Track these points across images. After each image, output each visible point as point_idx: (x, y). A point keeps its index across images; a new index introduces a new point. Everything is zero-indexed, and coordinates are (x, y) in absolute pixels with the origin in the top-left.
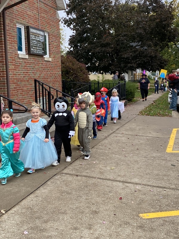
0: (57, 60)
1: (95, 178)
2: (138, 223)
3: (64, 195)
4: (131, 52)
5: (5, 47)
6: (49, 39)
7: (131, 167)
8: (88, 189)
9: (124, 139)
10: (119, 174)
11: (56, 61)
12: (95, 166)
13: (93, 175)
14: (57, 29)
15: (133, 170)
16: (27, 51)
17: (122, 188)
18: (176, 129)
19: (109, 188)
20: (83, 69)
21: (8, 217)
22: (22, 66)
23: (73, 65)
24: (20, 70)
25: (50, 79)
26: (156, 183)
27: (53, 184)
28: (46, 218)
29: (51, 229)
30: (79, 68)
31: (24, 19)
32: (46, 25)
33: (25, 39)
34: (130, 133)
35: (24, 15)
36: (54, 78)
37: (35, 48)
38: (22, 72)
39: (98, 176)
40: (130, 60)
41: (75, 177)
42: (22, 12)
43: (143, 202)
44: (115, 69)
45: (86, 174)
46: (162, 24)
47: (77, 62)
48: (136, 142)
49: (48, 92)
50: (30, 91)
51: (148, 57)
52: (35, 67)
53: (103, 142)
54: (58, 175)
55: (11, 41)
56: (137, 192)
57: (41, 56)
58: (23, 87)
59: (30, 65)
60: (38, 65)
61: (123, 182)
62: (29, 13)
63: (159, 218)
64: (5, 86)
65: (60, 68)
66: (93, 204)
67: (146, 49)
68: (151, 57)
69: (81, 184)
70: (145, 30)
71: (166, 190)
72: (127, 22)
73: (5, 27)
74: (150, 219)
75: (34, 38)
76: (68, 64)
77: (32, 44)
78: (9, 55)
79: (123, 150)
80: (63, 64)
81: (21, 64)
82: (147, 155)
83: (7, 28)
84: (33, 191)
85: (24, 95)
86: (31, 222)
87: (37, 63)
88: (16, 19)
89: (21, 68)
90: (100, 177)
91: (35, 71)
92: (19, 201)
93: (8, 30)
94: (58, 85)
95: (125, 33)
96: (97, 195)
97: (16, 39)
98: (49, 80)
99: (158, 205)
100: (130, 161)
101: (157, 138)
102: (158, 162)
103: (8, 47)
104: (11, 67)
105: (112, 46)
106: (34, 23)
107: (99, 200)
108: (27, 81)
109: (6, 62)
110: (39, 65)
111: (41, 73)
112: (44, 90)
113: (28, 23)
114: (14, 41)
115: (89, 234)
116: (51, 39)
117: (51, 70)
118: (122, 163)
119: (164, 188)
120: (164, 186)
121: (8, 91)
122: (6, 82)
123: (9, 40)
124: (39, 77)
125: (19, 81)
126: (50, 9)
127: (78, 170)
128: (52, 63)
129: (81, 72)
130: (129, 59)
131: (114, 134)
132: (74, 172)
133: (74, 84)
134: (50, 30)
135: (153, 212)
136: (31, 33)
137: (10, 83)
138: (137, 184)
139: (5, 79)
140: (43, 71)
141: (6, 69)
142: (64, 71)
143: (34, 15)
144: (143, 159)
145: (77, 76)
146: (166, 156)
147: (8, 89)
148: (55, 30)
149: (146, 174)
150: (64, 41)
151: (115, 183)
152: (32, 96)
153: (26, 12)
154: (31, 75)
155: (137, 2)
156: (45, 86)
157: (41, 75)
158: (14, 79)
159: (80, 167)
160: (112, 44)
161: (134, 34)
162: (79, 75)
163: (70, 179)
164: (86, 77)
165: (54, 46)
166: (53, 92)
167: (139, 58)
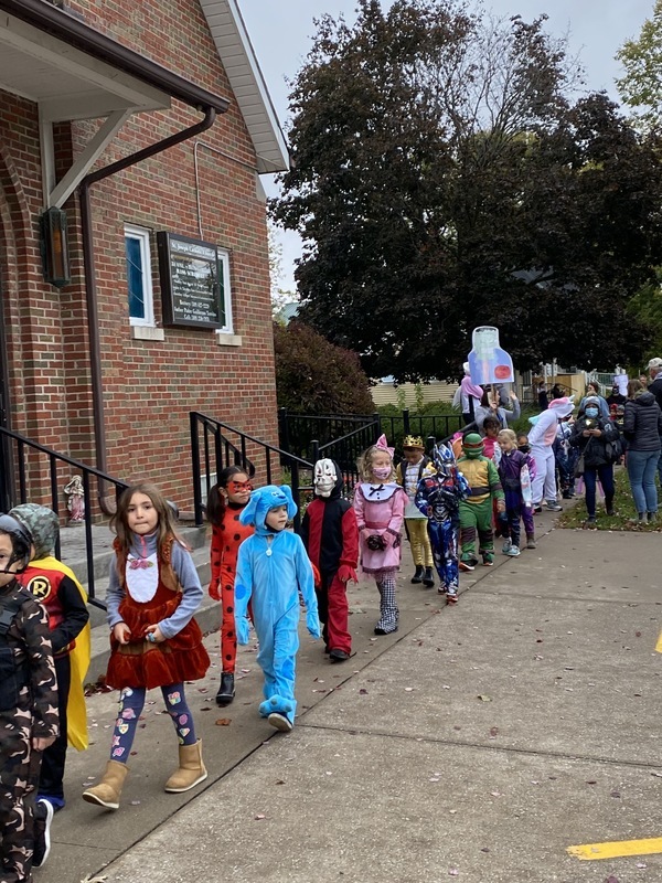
0: (260, 341)
1: (414, 739)
2: (563, 872)
3: (315, 793)
4: (518, 304)
5: (90, 305)
6: (232, 272)
7: (536, 703)
8: (394, 774)
9: (506, 610)
11: (258, 346)
12: (411, 701)
13: (405, 728)
14: (260, 238)
15: (543, 711)
16: (161, 315)
17: (508, 770)
19: (462, 770)
20: (350, 370)
21: (141, 861)
22: (142, 367)
23: (314, 354)
24: (137, 382)
25: (236, 406)
26: (620, 751)
27: (275, 761)
28: (261, 861)
30: (336, 365)
31: (148, 210)
32: (222, 226)
33: (154, 276)
34: (527, 589)
35: (147, 196)
36: (254, 405)
37: (187, 304)
38: (143, 389)
39: (422, 734)
41: (347, 737)
42: (140, 187)
43: (578, 812)
45: (381, 727)
46: (627, 201)
47: (329, 346)
49: (237, 453)
50: (171, 451)
51: (582, 318)
52: (186, 368)
53: (434, 622)
55: (110, 285)
56: (557, 781)
57: (207, 330)
58: (147, 438)
59: (171, 361)
60: (196, 362)
61: (510, 750)
62: (164, 187)
63: (635, 857)
64: (88, 438)
65: (271, 370)
66: (415, 819)
68: (593, 318)
69: (367, 758)
70: (567, 222)
72: (503, 196)
73: (88, 240)
74: (603, 860)
75: (184, 272)
76: (295, 351)
77: (177, 292)
78: (102, 334)
80: (280, 353)
81: (141, 360)
82: (590, 664)
83: (95, 242)
85: (152, 467)
86: (216, 874)
87: (194, 355)
88: (121, 210)
89: (141, 375)
90: (430, 735)
91: (187, 382)
92: (170, 813)
93: (98, 250)
94: (266, 427)
96: (422, 791)
97: (124, 278)
98: (234, 411)
99: (628, 820)
100: (530, 683)
101: (625, 607)
102: (627, 683)
103: (100, 304)
104: (108, 371)
105: (453, 285)
106: (183, 220)
107: (429, 805)
108: (161, 417)
109: (92, 356)
110: (200, 362)
111: (207, 388)
112: (224, 447)
113: (163, 221)
114: (117, 286)
116: (239, 273)
117: (240, 375)
118: (503, 689)
119: (650, 765)
120: (650, 760)
121: (99, 454)
122: (92, 425)
123: (103, 283)
124: (199, 402)
125: (133, 419)
126: (234, 169)
127: (355, 713)
128: (245, 351)
129: (342, 380)
131: (471, 596)
132: (341, 722)
133: (318, 424)
134: (233, 241)
135: (611, 840)
136: (173, 256)
137: (105, 427)
138: (556, 755)
139: (90, 413)
140: (213, 382)
141: (94, 380)
142: (282, 379)
143: (181, 194)
144: (575, 677)
145: (328, 395)
146: (654, 665)
147: (98, 445)
148: (252, 240)
149: (589, 724)
150: (275, 269)
151: (482, 755)
152: (177, 470)
153: (155, 185)
154: (175, 396)
155: (536, 127)
156: (225, 434)
157: (206, 395)
158: (119, 412)
159: (360, 705)
160: (451, 280)
161: (528, 241)
162: (336, 391)
163: (330, 743)
164: (361, 398)
165: (251, 293)
166: (250, 453)
167: (549, 326)
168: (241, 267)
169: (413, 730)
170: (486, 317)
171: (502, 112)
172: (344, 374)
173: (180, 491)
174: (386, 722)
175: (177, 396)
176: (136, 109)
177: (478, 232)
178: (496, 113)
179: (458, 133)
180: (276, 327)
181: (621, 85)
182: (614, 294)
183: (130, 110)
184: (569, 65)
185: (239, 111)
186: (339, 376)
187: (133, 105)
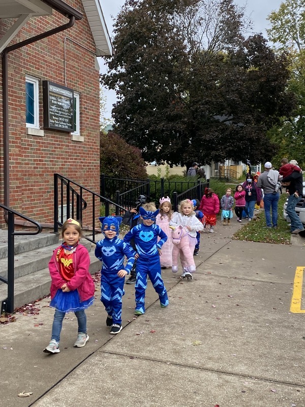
0: (93, 140)
1: (165, 363)
3: (109, 398)
4: (216, 131)
5: (5, 115)
6: (80, 104)
7: (231, 341)
8: (154, 386)
9: (212, 284)
10: (210, 355)
11: (92, 142)
12: (164, 338)
13: (161, 356)
15: (235, 346)
16: (43, 123)
17: (218, 386)
18: (302, 268)
19: (193, 385)
20: (137, 157)
22: (32, 149)
23: (119, 148)
24: (28, 156)
25: (79, 172)
26: (279, 374)
27: (87, 375)
30: (130, 154)
31: (39, 69)
32: (77, 81)
33: (40, 103)
34: (222, 273)
35: (38, 62)
36: (88, 172)
37: (57, 118)
38: (31, 160)
39: (170, 359)
40: (215, 144)
41: (128, 360)
42: (35, 57)
44: (189, 158)
45: (147, 355)
46: (270, 86)
47: (127, 145)
48: (234, 290)
49: (78, 196)
50: (45, 192)
51: (245, 140)
52: (55, 151)
53: (176, 290)
54: (96, 356)
55: (16, 105)
56: (246, 394)
57: (67, 133)
58: (32, 186)
59: (47, 147)
60: (60, 148)
61: (219, 372)
62: (47, 58)
64: (1, 184)
65: (98, 155)
67: (242, 127)
68: (250, 140)
69: (139, 375)
70: (240, 94)
71: (300, 389)
72: (210, 80)
73: (5, 81)
75: (56, 102)
76: (110, 146)
77: (52, 111)
78: (10, 130)
79: (213, 306)
80: (103, 147)
81: (31, 145)
82: (258, 318)
83: (9, 82)
84: (49, 388)
85: (34, 200)
87: (59, 145)
88: (24, 67)
89: (31, 153)
90: (174, 361)
91: (54, 158)
93: (10, 87)
94: (94, 183)
95: (207, 99)
96: (171, 399)
97: (24, 102)
98: (78, 174)
100: (227, 329)
101: (271, 284)
102: (278, 331)
103: (10, 115)
104: (13, 150)
105: (186, 119)
106: (56, 76)
108: (40, 175)
109: (5, 141)
110: (62, 148)
111: (65, 162)
112: (71, 192)
113: (46, 75)
114: (20, 106)
116: (84, 105)
117: (82, 156)
118: (213, 332)
119: (296, 385)
120: (296, 381)
121: (5, 192)
122: (2, 177)
123: (12, 104)
124: (60, 168)
125: (25, 175)
126: (85, 53)
127: (133, 345)
128: (85, 145)
129: (132, 162)
130: (213, 143)
132: (125, 350)
133: (119, 182)
134: (82, 89)
136: (51, 93)
137: (10, 179)
138: (244, 376)
139: (2, 171)
140: (68, 159)
141: (5, 154)
142: (103, 160)
143: (57, 62)
144: (250, 326)
145: (125, 169)
146: (291, 320)
147: (5, 188)
148: (92, 89)
149: (260, 356)
150: (102, 108)
151: (203, 374)
152: (47, 202)
153: (43, 57)
154: (48, 165)
155: (228, 49)
156: (71, 185)
157: (64, 165)
158: (17, 171)
159: (136, 339)
160: (185, 117)
161: (222, 102)
162: (129, 167)
163: (119, 364)
164: (141, 171)
165: (89, 115)
166: (84, 195)
167: (230, 142)
168: (85, 102)
170: (201, 135)
171: (213, 40)
172: (133, 159)
173: (48, 213)
174: (150, 351)
175: (49, 165)
176: (34, 14)
177: (199, 96)
178: (211, 40)
179: (192, 48)
180: (101, 134)
181: (269, 31)
182: (260, 129)
183: (31, 14)
184: (246, 20)
185: (88, 24)
186: (131, 160)
187: (33, 12)
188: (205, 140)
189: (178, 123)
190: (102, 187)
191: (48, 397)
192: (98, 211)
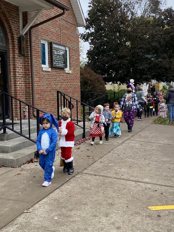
0: (76, 72)
1: (111, 177)
2: (147, 213)
3: (85, 191)
4: (146, 64)
5: (31, 61)
6: (69, 53)
7: (143, 169)
8: (105, 186)
9: (137, 145)
10: (132, 175)
11: (76, 73)
12: (111, 168)
13: (109, 175)
14: (77, 44)
15: (145, 171)
16: (50, 64)
17: (135, 186)
19: (123, 186)
20: (100, 80)
21: (39, 206)
22: (45, 78)
23: (91, 76)
24: (43, 82)
25: (70, 89)
26: (164, 183)
27: (75, 182)
28: (70, 207)
29: (75, 216)
30: (97, 79)
31: (47, 36)
32: (67, 41)
33: (48, 54)
34: (143, 140)
35: (47, 32)
36: (74, 89)
37: (57, 62)
38: (45, 84)
39: (113, 176)
40: (145, 71)
41: (94, 177)
42: (46, 30)
43: (152, 198)
47: (95, 74)
48: (149, 148)
49: (69, 102)
50: (52, 100)
51: (162, 68)
52: (57, 79)
53: (118, 148)
54: (79, 175)
55: (37, 56)
56: (147, 190)
57: (62, 69)
58: (46, 97)
59: (53, 77)
60: (59, 77)
61: (135, 181)
62: (52, 30)
63: (165, 210)
64: (30, 96)
65: (79, 80)
66: (109, 198)
67: (161, 61)
68: (166, 69)
69: (99, 182)
70: (160, 43)
71: (173, 188)
72: (142, 35)
73: (31, 44)
74: (157, 210)
75: (57, 53)
76: (86, 75)
77: (55, 58)
78: (34, 69)
80: (82, 75)
81: (45, 76)
82: (158, 160)
83: (33, 44)
84: (58, 187)
85: (47, 104)
86: (58, 210)
87: (59, 75)
88: (40, 36)
89: (45, 80)
90: (115, 177)
91: (57, 82)
92: (48, 194)
93: (34, 46)
94: (77, 95)
95: (141, 46)
97: (40, 54)
99: (164, 200)
100: (142, 164)
101: (168, 145)
102: (167, 165)
103: (34, 61)
104: (36, 79)
105: (128, 58)
106: (57, 39)
107: (114, 195)
108: (50, 91)
109: (32, 75)
111: (62, 84)
112: (65, 100)
113: (51, 39)
114: (38, 56)
115: (106, 220)
116: (71, 54)
117: (71, 81)
118: (135, 166)
119: (171, 187)
120: (171, 185)
121: (33, 101)
122: (31, 93)
123: (35, 55)
124: (60, 88)
125: (42, 92)
126: (71, 26)
127: (96, 170)
128: (72, 75)
129: (98, 83)
131: (129, 141)
132: (93, 173)
133: (91, 94)
134: (70, 45)
135: (160, 205)
136: (54, 48)
137: (35, 94)
138: (147, 183)
139: (31, 90)
140: (63, 83)
141: (32, 81)
142: (82, 82)
143: (56, 32)
144: (154, 163)
145: (94, 87)
147: (33, 98)
148: (75, 45)
149: (156, 175)
151: (128, 182)
152: (54, 106)
153: (49, 29)
154: (53, 86)
155: (153, 16)
156: (66, 96)
157: (62, 86)
158: (38, 90)
159: (98, 168)
160: (128, 57)
161: (149, 47)
162: (96, 86)
163: (89, 178)
164: (103, 88)
165: (74, 59)
166: (72, 102)
167: (154, 70)
168: (72, 52)
169: (111, 176)
170: (137, 67)
171: (144, 12)
172: (99, 81)
173: (54, 111)
174: (104, 173)
176: (45, 9)
177: (136, 44)
178: (142, 12)
179: (132, 17)
180: (81, 68)
183: (43, 9)
185: (73, 10)
186: (97, 82)
187: (44, 8)
188: (139, 69)
189: (124, 60)
190: (81, 97)
191: (58, 190)
192: (80, 110)
